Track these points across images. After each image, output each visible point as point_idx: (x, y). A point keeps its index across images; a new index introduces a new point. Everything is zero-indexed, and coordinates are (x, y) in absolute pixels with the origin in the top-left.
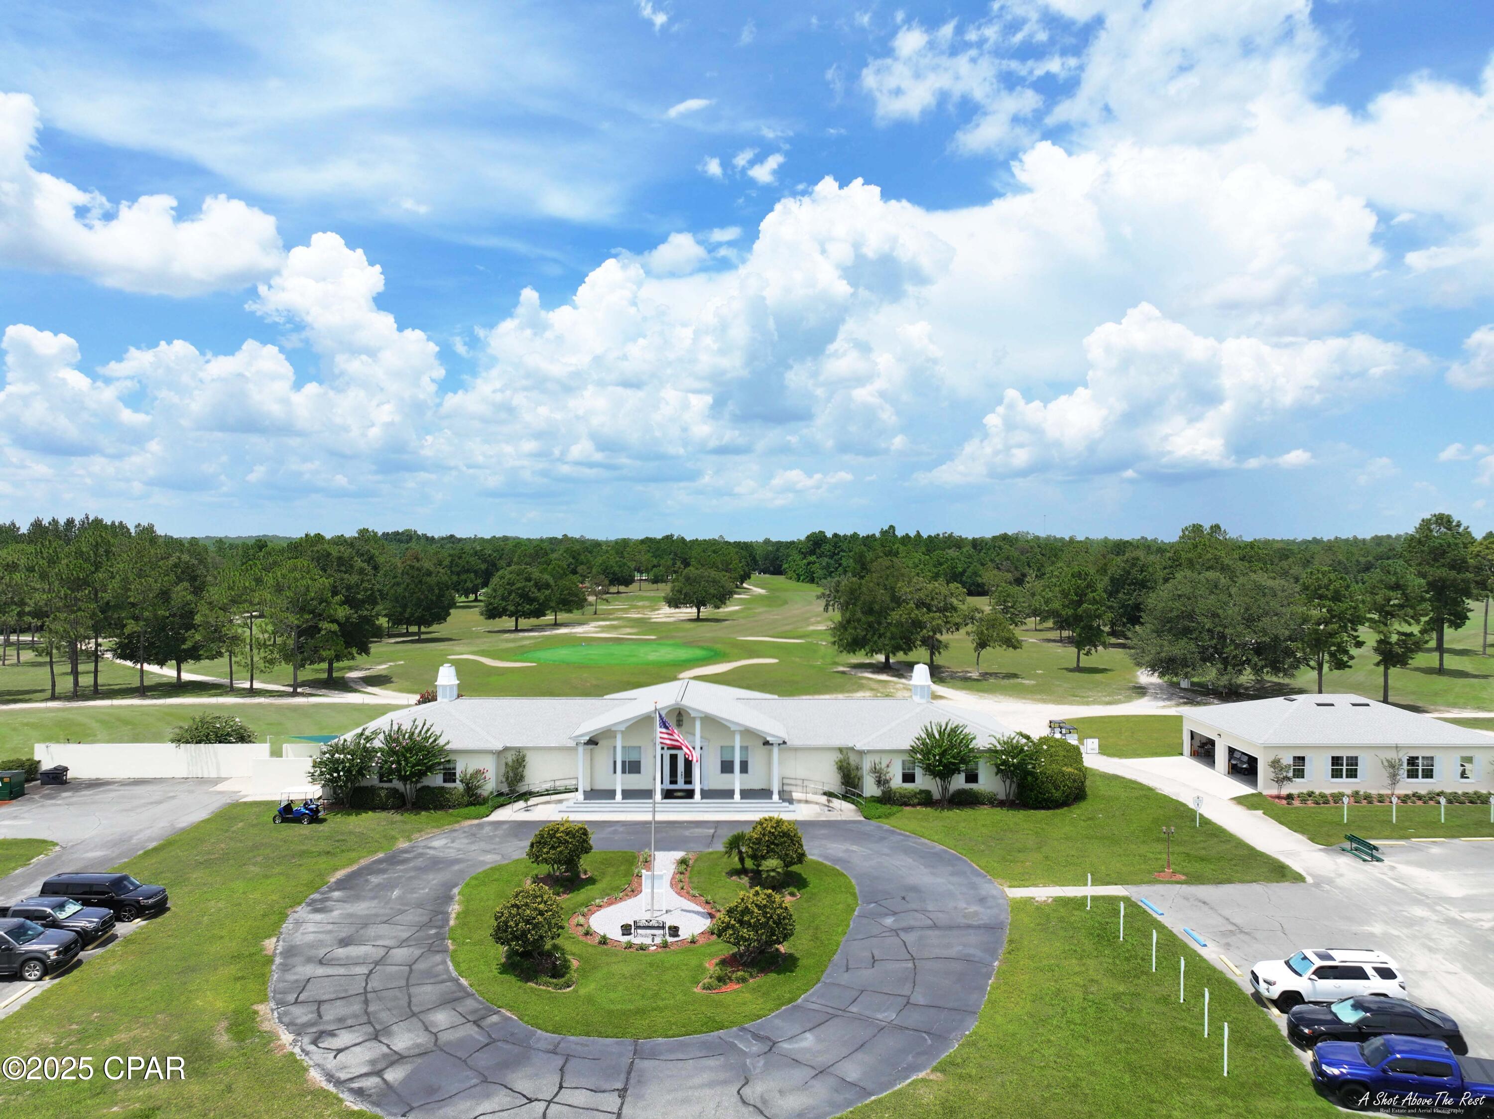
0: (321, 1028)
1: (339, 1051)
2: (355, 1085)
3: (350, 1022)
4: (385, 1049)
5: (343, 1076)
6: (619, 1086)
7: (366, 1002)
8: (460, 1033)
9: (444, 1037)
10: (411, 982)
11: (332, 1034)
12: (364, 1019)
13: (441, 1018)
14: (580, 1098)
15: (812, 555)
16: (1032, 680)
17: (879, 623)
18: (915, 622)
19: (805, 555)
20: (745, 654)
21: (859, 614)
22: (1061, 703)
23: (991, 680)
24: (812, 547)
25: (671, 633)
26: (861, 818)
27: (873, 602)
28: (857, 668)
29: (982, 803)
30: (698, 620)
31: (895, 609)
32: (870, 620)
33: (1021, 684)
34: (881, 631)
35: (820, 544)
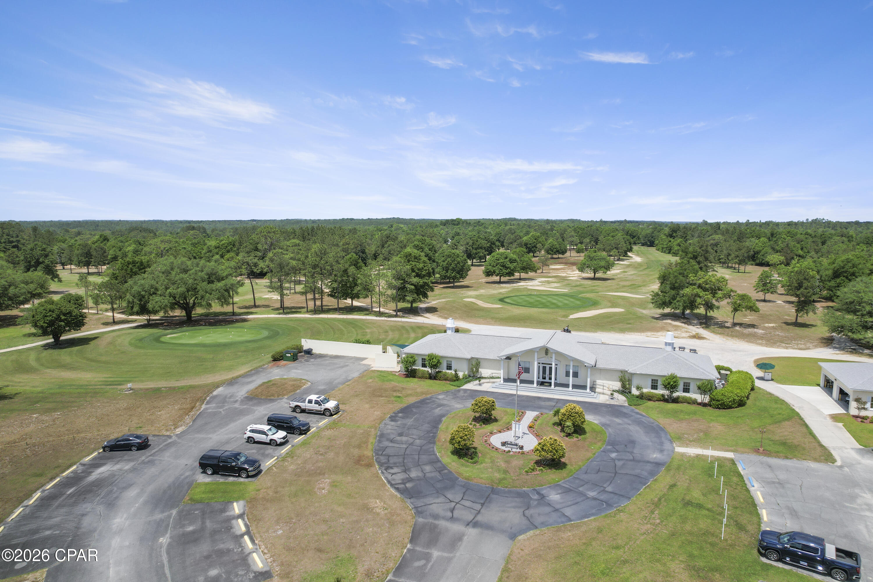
0: (388, 465)
1: (393, 474)
2: (396, 486)
3: (398, 465)
4: (408, 476)
5: (393, 482)
6: (482, 502)
7: (404, 458)
8: (433, 475)
9: (428, 475)
10: (420, 453)
11: (392, 468)
12: (402, 464)
13: (428, 468)
14: (468, 503)
15: (671, 237)
16: (763, 330)
17: (678, 294)
18: (697, 295)
19: (667, 237)
20: (610, 304)
21: (668, 289)
22: (772, 346)
23: (737, 328)
24: (671, 233)
25: (577, 288)
26: (627, 405)
27: (676, 282)
28: (665, 316)
29: (689, 403)
30: (594, 279)
31: (687, 287)
32: (673, 292)
33: (755, 332)
34: (678, 299)
35: (676, 231)
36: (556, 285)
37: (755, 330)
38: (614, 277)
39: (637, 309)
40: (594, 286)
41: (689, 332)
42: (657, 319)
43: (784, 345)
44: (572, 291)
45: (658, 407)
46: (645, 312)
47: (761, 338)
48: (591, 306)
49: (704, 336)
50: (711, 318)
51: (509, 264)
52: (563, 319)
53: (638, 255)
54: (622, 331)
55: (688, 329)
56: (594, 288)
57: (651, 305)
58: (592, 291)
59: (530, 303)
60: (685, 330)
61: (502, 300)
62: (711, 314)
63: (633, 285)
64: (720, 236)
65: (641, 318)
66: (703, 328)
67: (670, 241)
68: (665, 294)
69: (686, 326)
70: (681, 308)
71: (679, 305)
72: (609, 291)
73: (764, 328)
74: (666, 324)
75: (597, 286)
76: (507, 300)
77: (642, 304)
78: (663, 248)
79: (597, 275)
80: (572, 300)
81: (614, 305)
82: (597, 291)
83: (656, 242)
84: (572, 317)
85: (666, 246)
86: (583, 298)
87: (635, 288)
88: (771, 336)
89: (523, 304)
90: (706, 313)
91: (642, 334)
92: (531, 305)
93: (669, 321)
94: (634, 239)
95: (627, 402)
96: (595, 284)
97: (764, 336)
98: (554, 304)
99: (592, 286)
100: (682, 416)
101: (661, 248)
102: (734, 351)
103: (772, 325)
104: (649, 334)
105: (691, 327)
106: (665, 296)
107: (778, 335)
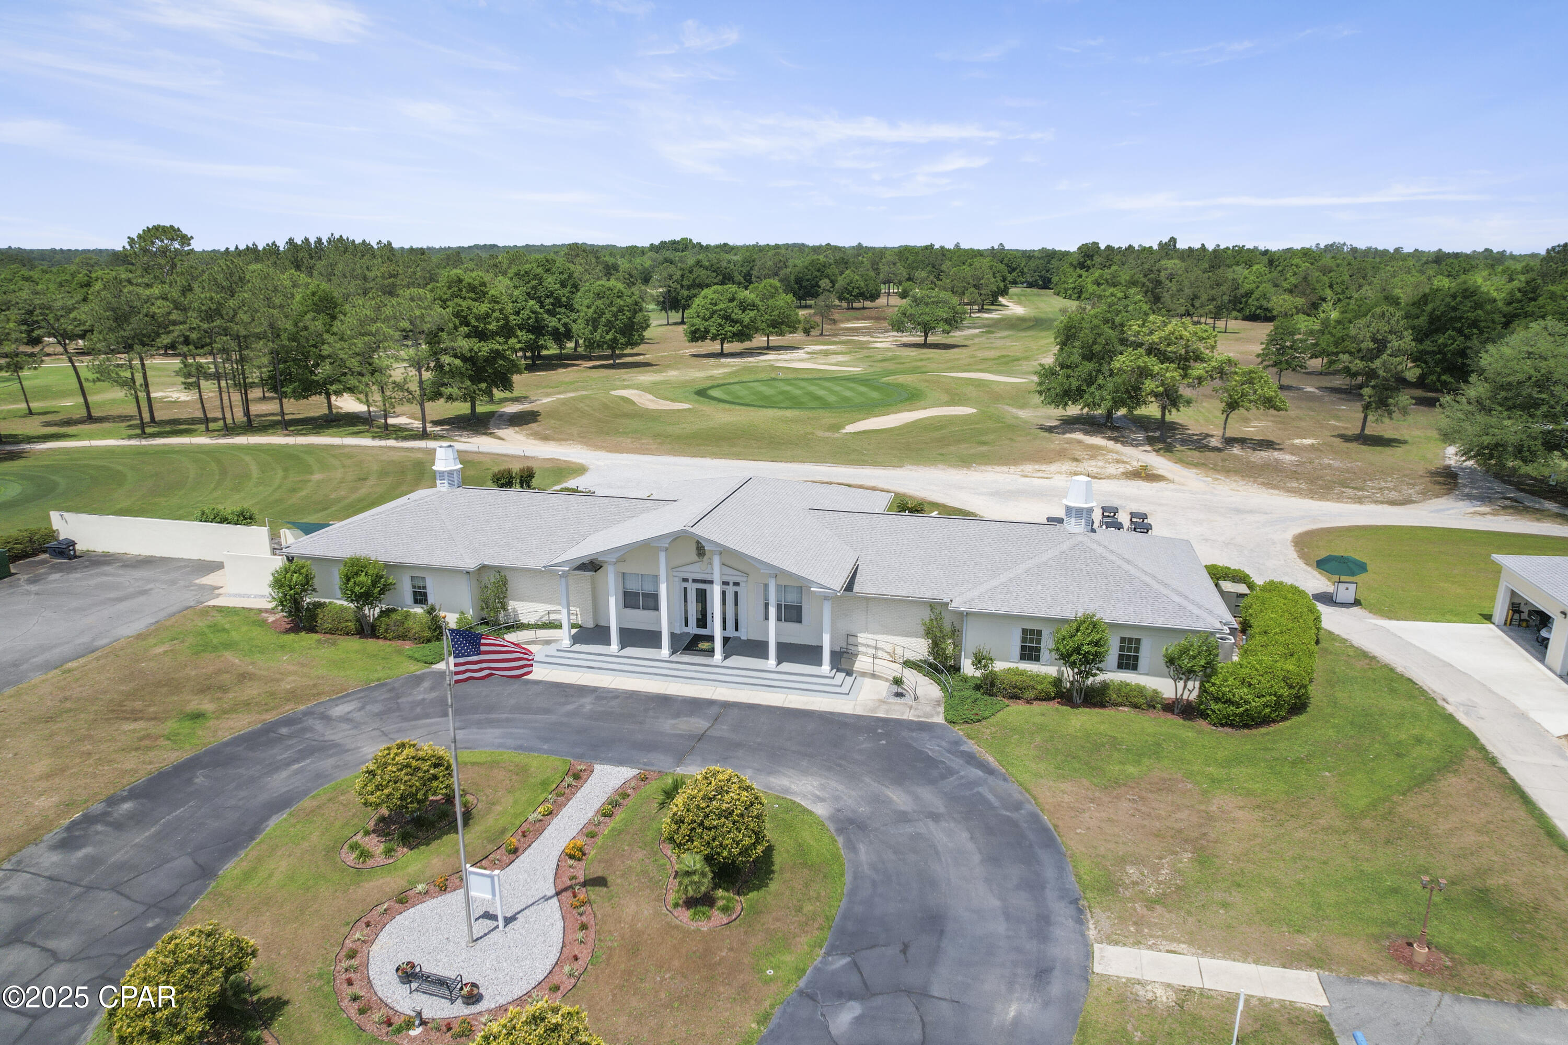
15: (1081, 269)
16: (1292, 454)
17: (1099, 371)
18: (1144, 373)
19: (1075, 268)
20: (945, 398)
21: (1076, 358)
22: (1323, 497)
23: (1236, 450)
24: (1082, 260)
25: (885, 364)
26: (940, 719)
27: (1094, 343)
28: (1070, 424)
29: (1136, 706)
30: (925, 345)
31: (1121, 354)
32: (1089, 366)
33: (1276, 460)
34: (1100, 381)
35: (1092, 256)
36: (840, 358)
37: (1276, 454)
38: (966, 343)
39: (1006, 407)
40: (921, 360)
41: (1124, 462)
42: (1050, 430)
43: (1350, 492)
44: (872, 370)
45: (1041, 728)
46: (1023, 414)
47: (1294, 475)
48: (902, 401)
49: (1160, 472)
50: (1172, 427)
51: (737, 314)
52: (828, 434)
53: (1019, 303)
54: (965, 462)
55: (1122, 454)
56: (919, 364)
57: (1038, 399)
58: (914, 371)
59: (766, 398)
60: (1115, 456)
61: (702, 393)
62: (1174, 416)
63: (1004, 356)
64: (1177, 261)
65: (1013, 428)
66: (1157, 451)
67: (1080, 276)
68: (1069, 371)
69: (1119, 446)
70: (1108, 404)
71: (1103, 399)
72: (952, 369)
73: (1295, 450)
74: (1070, 442)
75: (929, 359)
76: (714, 393)
77: (1018, 397)
78: (1066, 290)
79: (931, 339)
80: (863, 389)
81: (955, 399)
82: (924, 370)
83: (1055, 279)
84: (850, 428)
85: (1072, 286)
86: (888, 384)
87: (1007, 363)
88: (1315, 469)
89: (747, 401)
90: (1163, 415)
91: (1013, 469)
92: (766, 402)
93: (1079, 436)
94: (1014, 274)
95: (941, 709)
96: (923, 357)
97: (1299, 469)
98: (817, 398)
99: (916, 360)
100: (1114, 769)
101: (1063, 291)
102: (1238, 511)
103: (1308, 442)
104: (1029, 468)
105: (1129, 451)
106: (1069, 376)
107: (1330, 465)
